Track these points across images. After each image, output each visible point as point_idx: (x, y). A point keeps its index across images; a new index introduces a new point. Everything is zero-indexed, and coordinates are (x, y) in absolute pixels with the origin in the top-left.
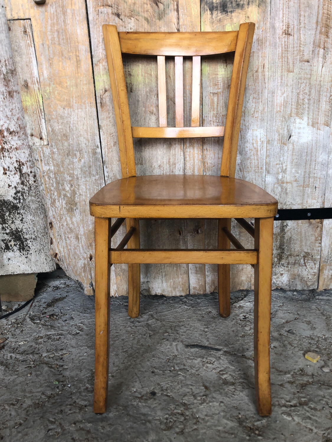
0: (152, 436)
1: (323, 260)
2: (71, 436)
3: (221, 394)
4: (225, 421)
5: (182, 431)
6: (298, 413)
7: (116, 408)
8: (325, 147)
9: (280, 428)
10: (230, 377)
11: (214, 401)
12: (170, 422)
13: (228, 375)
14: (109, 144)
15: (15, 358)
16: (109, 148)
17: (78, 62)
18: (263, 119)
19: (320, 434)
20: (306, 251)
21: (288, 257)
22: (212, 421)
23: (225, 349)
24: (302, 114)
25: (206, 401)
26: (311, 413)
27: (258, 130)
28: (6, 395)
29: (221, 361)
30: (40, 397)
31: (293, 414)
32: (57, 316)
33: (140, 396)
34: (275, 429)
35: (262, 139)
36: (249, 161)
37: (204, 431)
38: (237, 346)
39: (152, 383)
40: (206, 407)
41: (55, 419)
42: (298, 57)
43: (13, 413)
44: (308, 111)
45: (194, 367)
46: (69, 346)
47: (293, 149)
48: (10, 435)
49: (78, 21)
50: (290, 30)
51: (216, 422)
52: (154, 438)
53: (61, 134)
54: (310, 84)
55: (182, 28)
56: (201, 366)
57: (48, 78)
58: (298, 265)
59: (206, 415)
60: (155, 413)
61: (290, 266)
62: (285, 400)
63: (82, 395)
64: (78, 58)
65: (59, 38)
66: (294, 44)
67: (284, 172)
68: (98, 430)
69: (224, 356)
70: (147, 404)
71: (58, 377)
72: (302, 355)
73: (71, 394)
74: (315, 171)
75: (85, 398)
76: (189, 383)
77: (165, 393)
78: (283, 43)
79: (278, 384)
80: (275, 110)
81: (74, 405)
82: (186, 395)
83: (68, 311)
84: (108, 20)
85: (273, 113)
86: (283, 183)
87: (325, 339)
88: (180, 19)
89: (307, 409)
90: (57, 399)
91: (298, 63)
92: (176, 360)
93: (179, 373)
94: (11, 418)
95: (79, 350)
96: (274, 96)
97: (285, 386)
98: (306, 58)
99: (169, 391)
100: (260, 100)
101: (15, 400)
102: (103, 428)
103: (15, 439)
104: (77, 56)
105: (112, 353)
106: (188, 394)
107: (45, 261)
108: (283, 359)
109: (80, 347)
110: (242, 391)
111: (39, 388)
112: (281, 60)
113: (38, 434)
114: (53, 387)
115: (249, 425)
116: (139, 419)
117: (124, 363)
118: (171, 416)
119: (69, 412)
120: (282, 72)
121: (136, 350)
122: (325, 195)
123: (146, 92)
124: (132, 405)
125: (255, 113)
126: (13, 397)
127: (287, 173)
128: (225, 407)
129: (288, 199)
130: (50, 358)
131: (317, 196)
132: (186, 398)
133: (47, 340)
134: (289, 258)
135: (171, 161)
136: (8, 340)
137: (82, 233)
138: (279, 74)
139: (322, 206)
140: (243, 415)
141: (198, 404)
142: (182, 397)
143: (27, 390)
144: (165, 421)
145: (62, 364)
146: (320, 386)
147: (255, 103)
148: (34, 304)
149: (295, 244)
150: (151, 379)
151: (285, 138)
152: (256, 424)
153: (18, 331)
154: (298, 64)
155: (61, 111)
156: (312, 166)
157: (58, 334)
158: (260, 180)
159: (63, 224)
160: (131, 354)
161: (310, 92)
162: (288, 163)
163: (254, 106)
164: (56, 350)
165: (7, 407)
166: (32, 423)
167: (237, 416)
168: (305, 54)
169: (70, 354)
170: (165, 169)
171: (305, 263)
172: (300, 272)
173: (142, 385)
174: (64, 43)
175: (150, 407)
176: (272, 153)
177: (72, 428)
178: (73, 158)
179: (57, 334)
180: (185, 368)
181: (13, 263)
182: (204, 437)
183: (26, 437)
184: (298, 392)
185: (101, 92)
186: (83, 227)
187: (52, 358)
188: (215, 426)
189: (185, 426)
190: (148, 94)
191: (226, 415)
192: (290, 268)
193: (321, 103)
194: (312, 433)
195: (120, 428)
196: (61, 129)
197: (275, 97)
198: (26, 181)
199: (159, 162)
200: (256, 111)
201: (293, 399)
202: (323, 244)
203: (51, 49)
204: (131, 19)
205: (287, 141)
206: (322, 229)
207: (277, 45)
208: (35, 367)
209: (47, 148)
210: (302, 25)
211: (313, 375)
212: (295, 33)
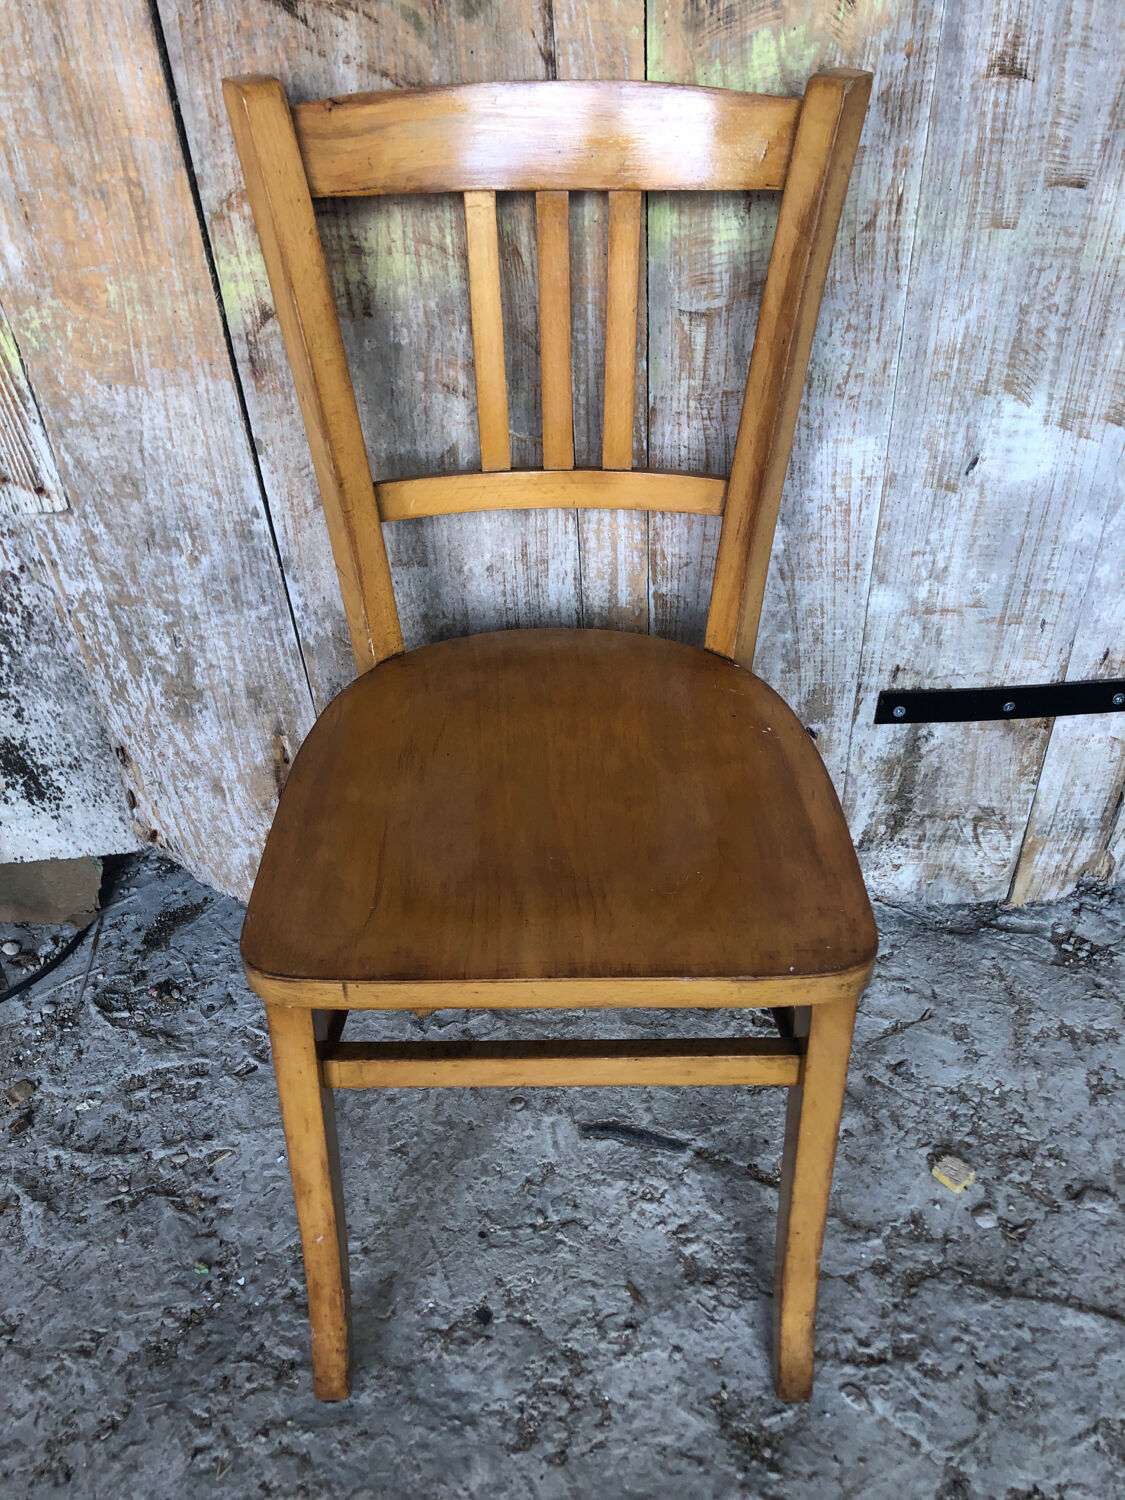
0: (480, 1476)
1: (1037, 827)
2: (258, 1476)
3: (676, 1317)
4: (683, 1415)
5: (563, 1452)
6: (887, 1388)
7: (378, 1378)
8: (1096, 494)
9: (832, 1434)
10: (708, 1251)
11: (654, 1346)
12: (532, 1418)
13: (702, 1245)
14: (295, 501)
15: (73, 1167)
16: (300, 516)
17: (141, 205)
18: (880, 403)
19: (939, 1458)
20: (984, 803)
21: (922, 821)
22: (647, 1414)
23: (700, 1143)
24: (1030, 382)
25: (632, 1345)
26: (922, 1388)
27: (857, 441)
28: (60, 1317)
29: (684, 1191)
30: (159, 1324)
31: (872, 1389)
32: (180, 990)
33: (445, 1327)
34: (818, 1441)
35: (868, 473)
36: (815, 544)
37: (622, 1450)
38: (734, 1129)
39: (480, 1280)
40: (631, 1365)
41: (208, 1410)
42: (1044, 165)
43: (90, 1385)
44: (1053, 373)
45: (603, 1214)
46: (228, 1121)
47: (981, 503)
48: (89, 1467)
49: (117, 35)
50: (1021, 55)
51: (658, 1417)
52: (487, 1479)
53: (113, 478)
54: (1075, 271)
55: (565, 54)
56: (626, 1209)
57: (26, 271)
58: (953, 841)
59: (631, 1395)
60: (489, 1390)
61: (925, 845)
62: (855, 1338)
63: (279, 1323)
64: (137, 192)
65: (44, 111)
66: (1031, 113)
67: (937, 578)
68: (330, 1455)
69: (693, 1174)
70: (465, 1360)
71: (205, 1248)
72: (924, 1163)
73: (249, 1313)
74: (1050, 575)
75: (289, 1334)
76: (587, 1275)
77: (517, 1315)
78: (989, 108)
79: (842, 1276)
80: (927, 371)
81: (260, 1358)
82: (578, 1322)
83: (214, 968)
84: (245, 24)
85: (917, 381)
86: (929, 611)
87: (1002, 1100)
88: (556, 13)
89: (915, 1374)
90: (210, 1333)
91: (1038, 190)
92: (553, 1185)
93: (560, 1236)
94: (87, 1402)
95: (260, 1142)
96: (927, 319)
97: (862, 1284)
98: (1074, 169)
99: (528, 1306)
100: (873, 335)
101: (88, 1336)
102: (345, 1445)
103: (105, 1479)
104: (133, 184)
105: (360, 1155)
106: (583, 1318)
107: (118, 823)
108: (869, 1180)
109: (262, 1131)
110: (735, 1307)
111: (153, 1290)
112: (970, 179)
113: (166, 1465)
114: (194, 1286)
115: (747, 1427)
116: (444, 1414)
117: (397, 1200)
118: (534, 1399)
119: (249, 1386)
120: (970, 227)
121: (431, 1145)
122: (1072, 644)
123: (426, 313)
124: (424, 1361)
125: (852, 380)
126: (82, 1324)
127: (950, 580)
128: (684, 1365)
129: (942, 661)
130: (174, 1168)
131: (1045, 649)
132: (576, 1333)
133: (160, 1094)
134: (928, 824)
135: (531, 549)
136: (42, 1088)
137: (234, 775)
138: (958, 233)
139: (1057, 678)
140: (734, 1392)
141: (610, 1355)
142: (565, 1328)
143: (121, 1297)
144: (518, 1416)
145: (211, 1192)
146: (960, 1286)
147: (855, 344)
148: (102, 936)
149: (951, 785)
150: (478, 1262)
151: (955, 468)
152: (766, 1423)
153: (67, 1055)
154: (1040, 196)
155: (100, 397)
156: (1039, 558)
157: (190, 1067)
158: (850, 602)
159: (165, 751)
160: (417, 1159)
161: (1071, 301)
162: (957, 550)
163: (848, 358)
164: (191, 1137)
165: (68, 1363)
166: (147, 1426)
167: (716, 1396)
168: (1073, 154)
169: (233, 1153)
170: (509, 578)
171: (976, 837)
172: (956, 860)
173: (450, 1287)
174: (68, 130)
175: (473, 1369)
176: (902, 518)
177: (260, 1448)
178: (170, 555)
179: (187, 1071)
180: (579, 1216)
181: (15, 832)
182: (621, 1473)
183: (135, 1478)
184: (896, 1306)
185: (249, 320)
186: (235, 758)
187: (183, 1167)
188: (655, 1431)
189: (571, 1433)
190: (436, 322)
191: (686, 1395)
192: (925, 851)
193: (1106, 341)
194: (915, 1455)
195: (391, 1449)
196: (112, 458)
197: (933, 323)
198: (9, 598)
199: (487, 556)
200: (852, 374)
201: (879, 1332)
202: (1043, 784)
203: (17, 156)
204: (345, 18)
205: (962, 477)
206: (1046, 742)
207: (964, 113)
208: (134, 1204)
209: (69, 524)
210: (1077, 33)
211: (947, 1240)
212: (1044, 67)
